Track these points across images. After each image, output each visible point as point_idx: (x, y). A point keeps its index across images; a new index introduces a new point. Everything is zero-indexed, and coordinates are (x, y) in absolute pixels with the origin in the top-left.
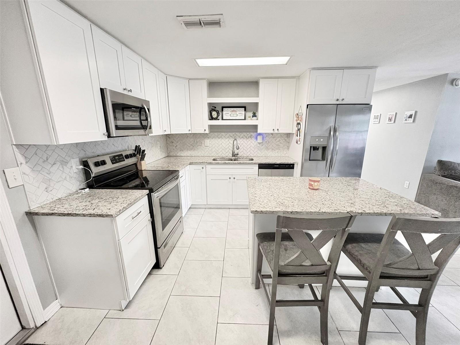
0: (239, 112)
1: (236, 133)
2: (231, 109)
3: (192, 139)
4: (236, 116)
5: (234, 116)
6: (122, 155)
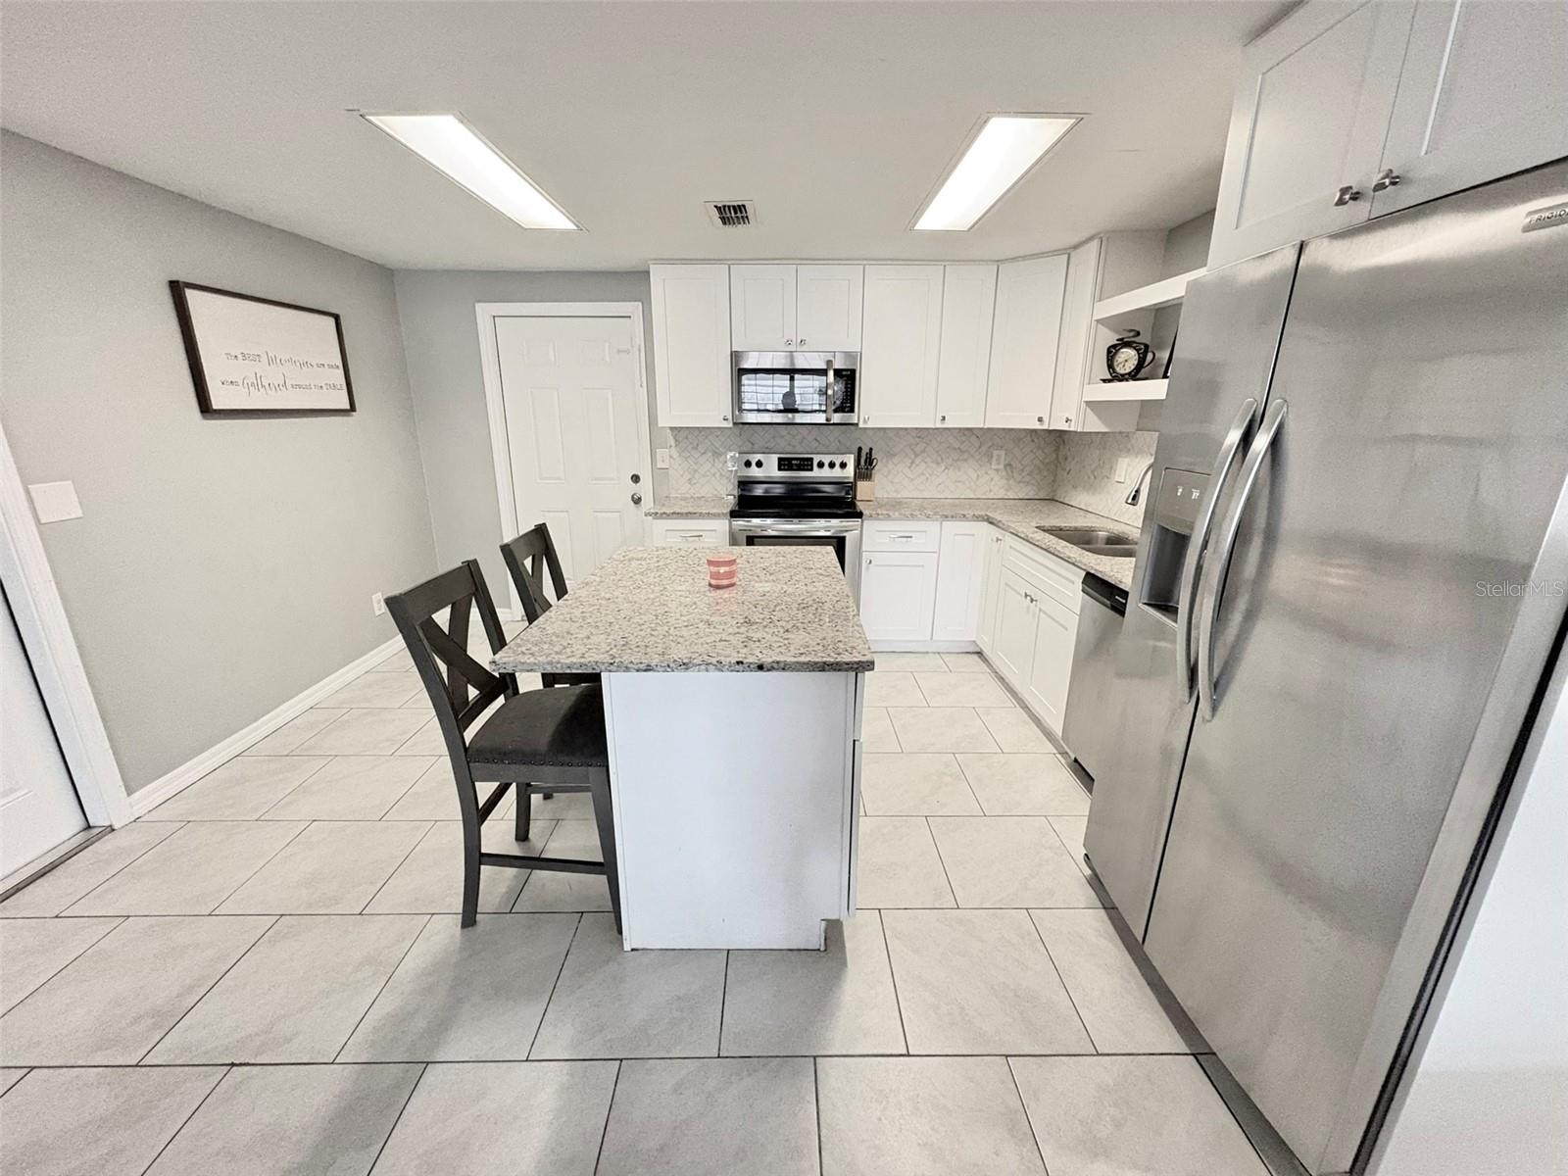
6: (811, 459)
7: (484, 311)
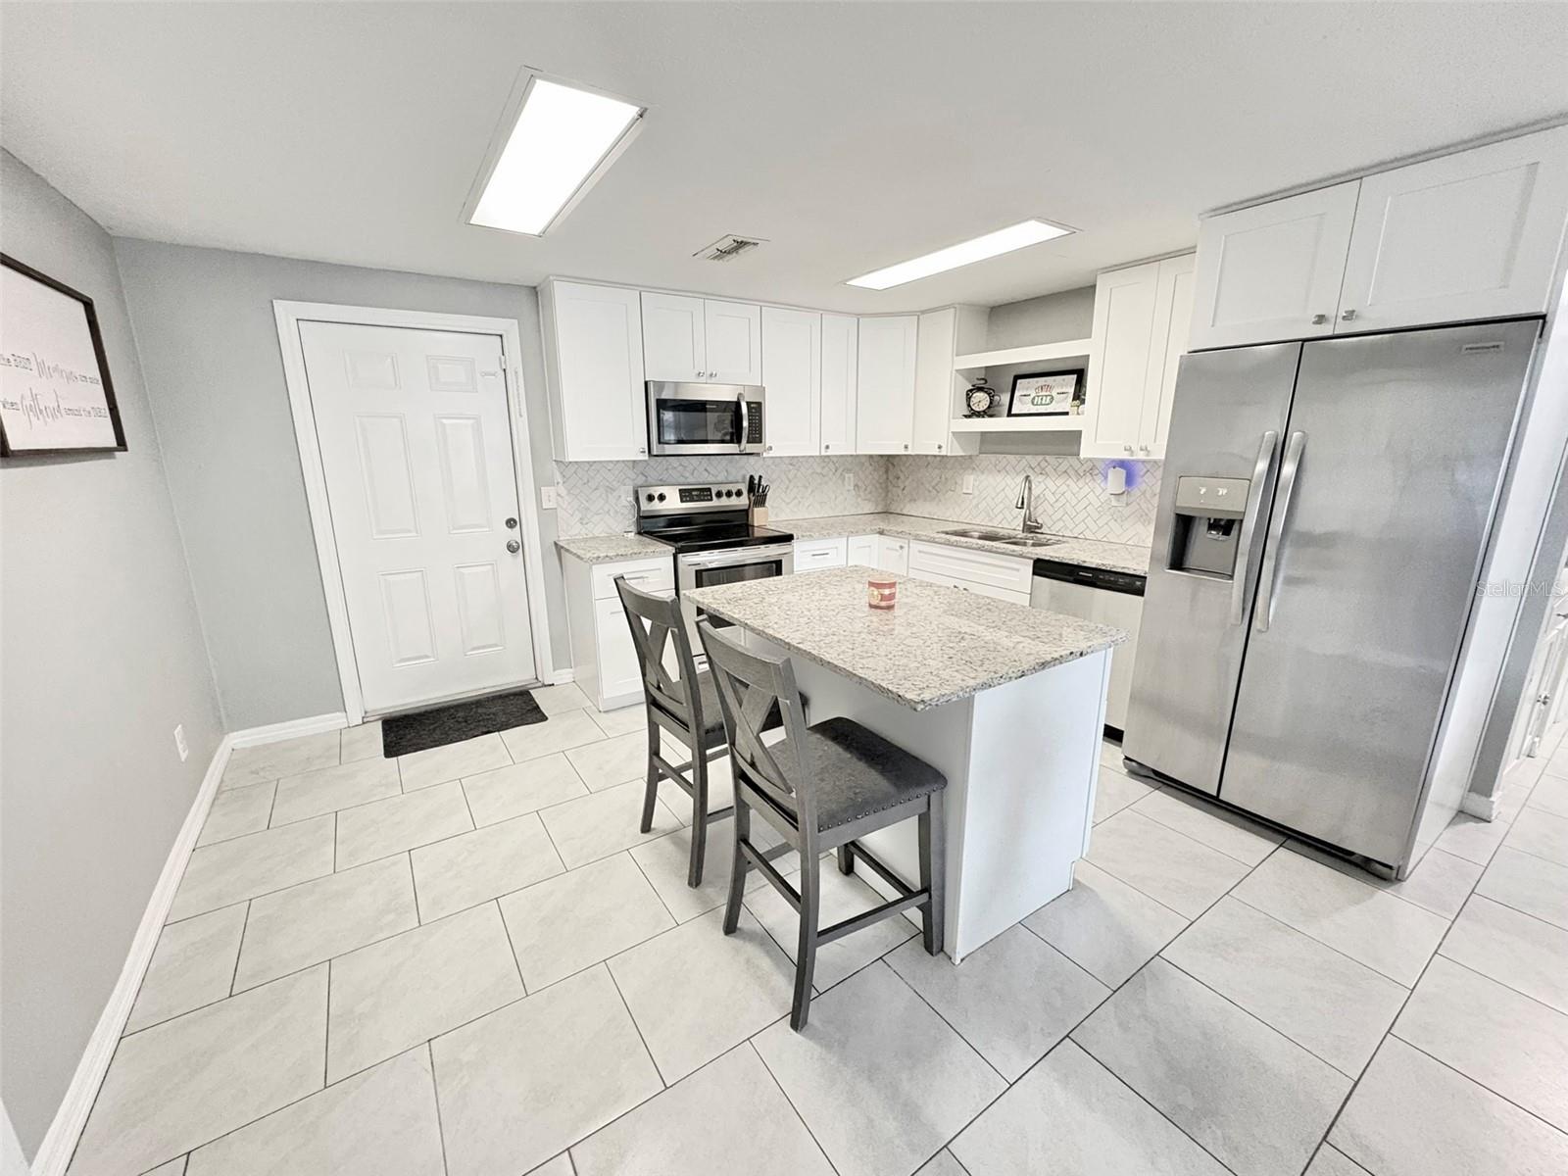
0: (1060, 391)
1: (1048, 457)
2: (1037, 382)
3: (937, 471)
4: (1048, 401)
5: (1043, 402)
6: (709, 490)
7: (286, 311)
